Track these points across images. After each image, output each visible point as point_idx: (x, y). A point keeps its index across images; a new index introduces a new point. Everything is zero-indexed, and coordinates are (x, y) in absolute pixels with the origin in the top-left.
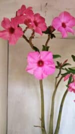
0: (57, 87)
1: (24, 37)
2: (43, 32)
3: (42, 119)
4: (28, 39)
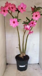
0: (25, 33)
1: (9, 12)
2: (15, 11)
3: (19, 45)
4: (10, 13)
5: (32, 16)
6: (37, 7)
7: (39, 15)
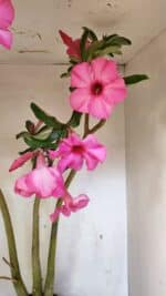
5: (72, 89)
6: (100, 38)
7: (113, 81)
